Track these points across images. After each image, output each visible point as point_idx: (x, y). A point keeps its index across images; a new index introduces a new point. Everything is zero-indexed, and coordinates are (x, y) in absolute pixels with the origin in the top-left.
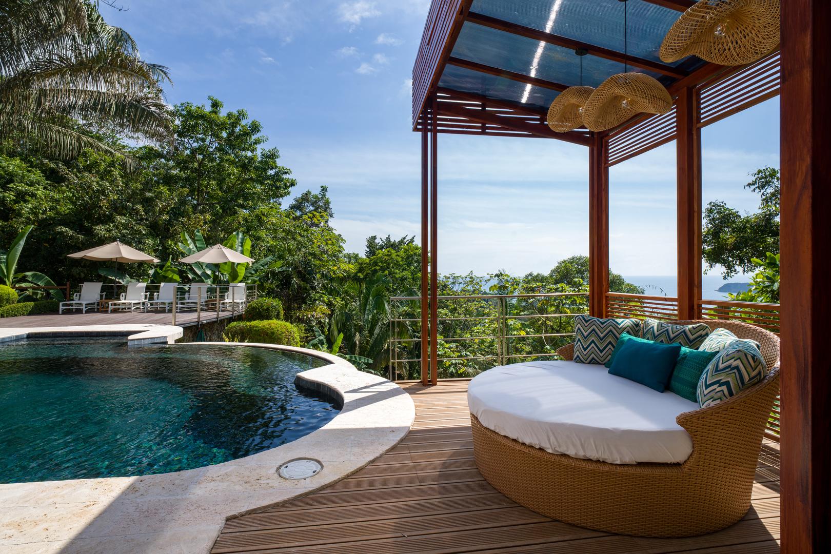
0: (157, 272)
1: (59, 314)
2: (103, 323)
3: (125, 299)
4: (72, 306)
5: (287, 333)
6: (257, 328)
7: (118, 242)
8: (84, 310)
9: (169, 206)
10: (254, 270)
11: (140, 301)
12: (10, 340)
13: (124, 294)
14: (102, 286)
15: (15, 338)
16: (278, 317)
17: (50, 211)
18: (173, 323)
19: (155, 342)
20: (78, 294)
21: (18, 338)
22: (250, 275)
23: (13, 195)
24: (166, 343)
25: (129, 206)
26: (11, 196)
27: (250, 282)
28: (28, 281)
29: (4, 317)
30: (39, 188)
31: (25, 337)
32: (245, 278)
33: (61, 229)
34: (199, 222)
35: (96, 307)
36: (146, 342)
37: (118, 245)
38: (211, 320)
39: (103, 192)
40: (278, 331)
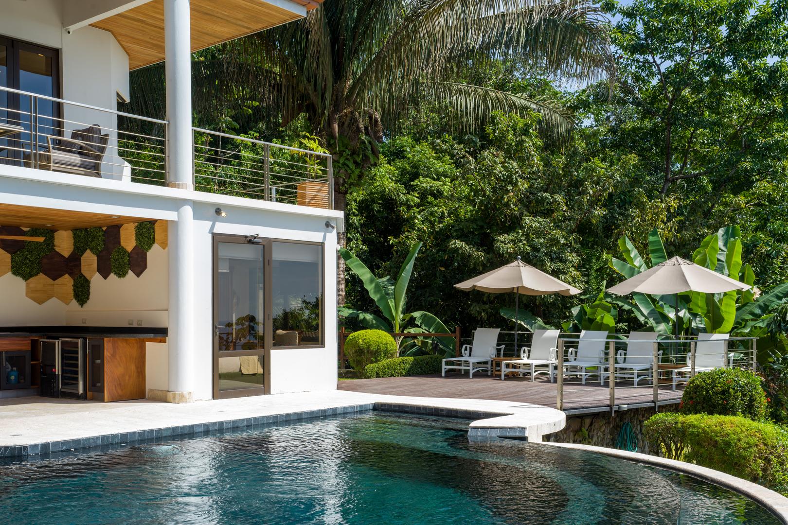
0: (584, 310)
1: (440, 376)
2: (475, 396)
3: (528, 358)
4: (460, 365)
5: (762, 447)
6: (695, 430)
7: (519, 261)
8: (472, 372)
9: (605, 190)
10: (760, 307)
11: (549, 362)
12: (353, 410)
13: (527, 349)
14: (500, 334)
15: (358, 409)
16: (750, 410)
17: (449, 216)
18: (559, 405)
19: (507, 435)
20: (468, 346)
21: (362, 410)
22: (751, 317)
23: (417, 197)
24: (524, 439)
25: (546, 197)
26: (415, 198)
27: (747, 330)
28: (417, 326)
29: (380, 377)
30: (446, 182)
31: (371, 408)
32: (740, 324)
33: (455, 243)
34: (657, 214)
35: (489, 368)
36: (495, 434)
37: (519, 266)
38: (640, 406)
39: (509, 180)
40: (739, 440)
